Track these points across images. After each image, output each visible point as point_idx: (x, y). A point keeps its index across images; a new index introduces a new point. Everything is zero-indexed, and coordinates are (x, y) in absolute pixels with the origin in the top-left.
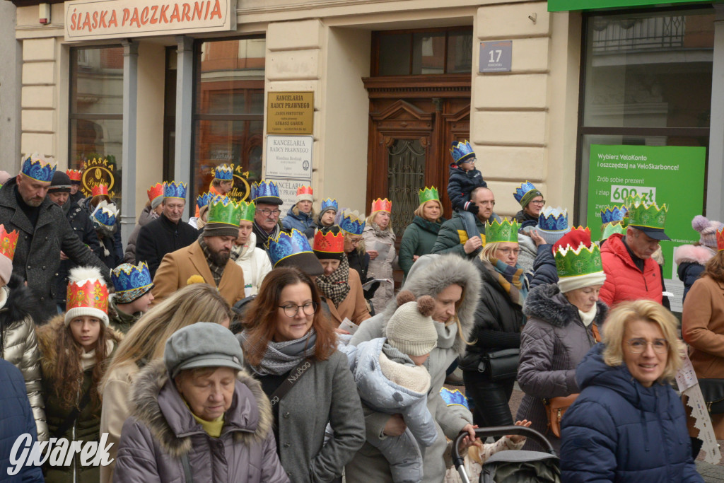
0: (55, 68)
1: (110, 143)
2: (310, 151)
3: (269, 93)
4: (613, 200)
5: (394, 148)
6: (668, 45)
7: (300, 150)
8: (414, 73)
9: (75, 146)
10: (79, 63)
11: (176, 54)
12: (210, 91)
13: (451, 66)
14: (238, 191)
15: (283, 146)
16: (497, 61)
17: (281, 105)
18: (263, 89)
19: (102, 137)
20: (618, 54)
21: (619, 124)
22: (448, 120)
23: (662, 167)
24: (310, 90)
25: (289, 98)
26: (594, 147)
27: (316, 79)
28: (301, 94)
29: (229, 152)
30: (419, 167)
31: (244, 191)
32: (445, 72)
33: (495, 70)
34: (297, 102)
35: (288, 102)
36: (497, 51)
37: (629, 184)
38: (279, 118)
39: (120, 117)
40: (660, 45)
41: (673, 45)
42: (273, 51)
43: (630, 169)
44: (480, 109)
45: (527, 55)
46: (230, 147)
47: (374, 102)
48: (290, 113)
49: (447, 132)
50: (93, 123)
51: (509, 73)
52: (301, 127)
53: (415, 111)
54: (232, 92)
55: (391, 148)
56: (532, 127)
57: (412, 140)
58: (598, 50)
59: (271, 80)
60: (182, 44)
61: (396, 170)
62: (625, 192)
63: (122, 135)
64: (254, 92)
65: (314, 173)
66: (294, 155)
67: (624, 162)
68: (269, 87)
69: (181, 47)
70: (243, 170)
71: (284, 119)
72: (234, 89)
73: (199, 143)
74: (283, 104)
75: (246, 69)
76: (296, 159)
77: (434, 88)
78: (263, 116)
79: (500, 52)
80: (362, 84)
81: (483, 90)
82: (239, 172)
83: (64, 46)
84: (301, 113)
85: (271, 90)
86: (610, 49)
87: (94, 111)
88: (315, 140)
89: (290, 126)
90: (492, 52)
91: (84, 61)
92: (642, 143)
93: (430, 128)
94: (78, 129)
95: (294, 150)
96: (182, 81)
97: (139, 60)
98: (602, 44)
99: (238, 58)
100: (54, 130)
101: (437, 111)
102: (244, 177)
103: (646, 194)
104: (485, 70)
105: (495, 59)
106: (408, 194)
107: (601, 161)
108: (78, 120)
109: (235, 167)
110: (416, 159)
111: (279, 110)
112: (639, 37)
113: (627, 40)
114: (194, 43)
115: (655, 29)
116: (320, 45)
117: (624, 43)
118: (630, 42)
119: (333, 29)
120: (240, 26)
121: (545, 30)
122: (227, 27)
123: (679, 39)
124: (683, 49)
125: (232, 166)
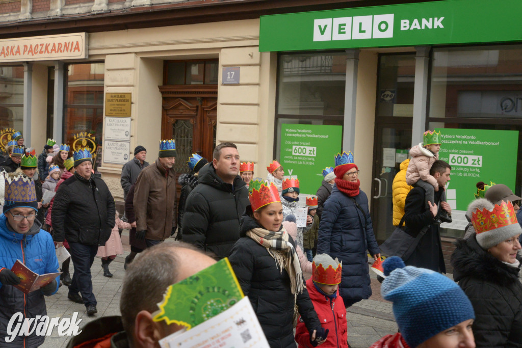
2: (129, 125)
3: (106, 93)
4: (293, 154)
5: (176, 124)
6: (324, 71)
7: (123, 125)
8: (187, 83)
11: (54, 71)
12: (74, 92)
13: (207, 81)
14: (89, 147)
15: (115, 123)
16: (232, 78)
17: (113, 100)
18: (103, 92)
20: (296, 75)
21: (297, 113)
22: (205, 110)
23: (319, 136)
24: (129, 92)
25: (117, 96)
26: (283, 125)
27: (133, 86)
28: (124, 94)
29: (84, 126)
30: (190, 135)
31: (92, 148)
32: (204, 83)
33: (228, 83)
34: (120, 98)
35: (117, 98)
36: (232, 73)
37: (302, 145)
38: (112, 107)
39: (22, 106)
40: (319, 71)
41: (326, 71)
42: (109, 70)
43: (303, 137)
44: (222, 104)
45: (248, 75)
46: (85, 123)
47: (164, 99)
48: (118, 105)
49: (205, 116)
51: (238, 84)
52: (125, 112)
53: (187, 104)
54: (86, 93)
55: (174, 125)
56: (250, 114)
57: (184, 120)
58: (287, 73)
59: (108, 86)
60: (58, 65)
61: (177, 137)
62: (300, 149)
63: (23, 115)
64: (98, 92)
65: (132, 137)
66: (120, 128)
67: (299, 133)
68: (107, 90)
69: (57, 67)
70: (92, 136)
71: (115, 108)
72: (87, 91)
73: (68, 120)
75: (95, 80)
76: (121, 130)
77: (198, 92)
78: (103, 106)
79: (233, 73)
80: (158, 89)
81: (224, 94)
82: (90, 137)
84: (124, 105)
85: (107, 92)
86: (293, 72)
88: (132, 120)
89: (118, 112)
90: (229, 73)
92: (310, 123)
93: (196, 114)
95: (121, 125)
97: (33, 74)
98: (289, 70)
99: (90, 74)
101: (199, 104)
102: (93, 140)
103: (311, 151)
104: (225, 83)
105: (231, 76)
106: (184, 150)
107: (287, 132)
109: (87, 134)
110: (188, 131)
111: (112, 103)
112: (308, 66)
113: (302, 68)
114: (64, 65)
115: (317, 63)
116: (135, 68)
117: (300, 69)
118: (304, 69)
119: (142, 58)
120: (90, 56)
121: (257, 61)
122: (83, 57)
123: (330, 68)
124: (331, 74)
125: (86, 133)
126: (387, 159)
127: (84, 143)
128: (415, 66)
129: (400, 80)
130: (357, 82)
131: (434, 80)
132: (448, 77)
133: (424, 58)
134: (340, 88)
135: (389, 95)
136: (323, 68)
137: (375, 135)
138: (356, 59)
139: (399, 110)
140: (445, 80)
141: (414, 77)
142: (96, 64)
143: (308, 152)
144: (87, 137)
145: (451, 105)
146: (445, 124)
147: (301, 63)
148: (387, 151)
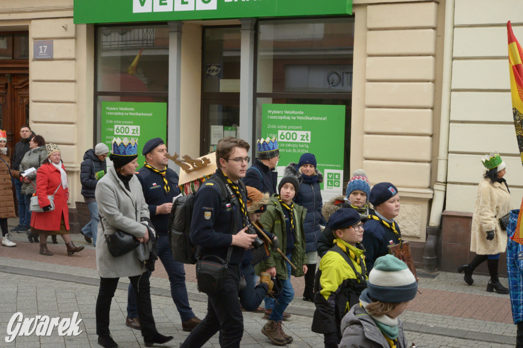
4: (115, 133)
6: (146, 45)
13: (16, 55)
16: (45, 52)
20: (116, 50)
21: (118, 89)
22: (15, 87)
23: (143, 114)
26: (102, 102)
32: (13, 58)
33: (43, 57)
36: (44, 46)
37: (125, 124)
40: (141, 45)
41: (148, 45)
43: (125, 116)
44: (35, 81)
49: (16, 94)
51: (52, 59)
56: (66, 92)
58: (105, 47)
62: (122, 129)
67: (121, 111)
77: (6, 68)
79: (46, 47)
81: (36, 70)
86: (113, 46)
90: (41, 47)
93: (5, 92)
98: (109, 44)
101: (9, 82)
103: (134, 130)
104: (37, 57)
105: (43, 50)
107: (108, 111)
112: (129, 40)
113: (122, 41)
115: (138, 36)
117: (120, 43)
118: (124, 43)
121: (73, 35)
123: (152, 42)
124: (154, 47)
126: (215, 137)
128: (240, 40)
129: (226, 54)
130: (180, 57)
131: (260, 54)
132: (274, 51)
133: (249, 31)
134: (163, 63)
135: (215, 70)
136: (145, 42)
137: (201, 112)
138: (179, 32)
139: (225, 86)
140: (272, 54)
141: (239, 50)
143: (131, 131)
145: (279, 79)
146: (273, 100)
147: (121, 36)
148: (214, 128)
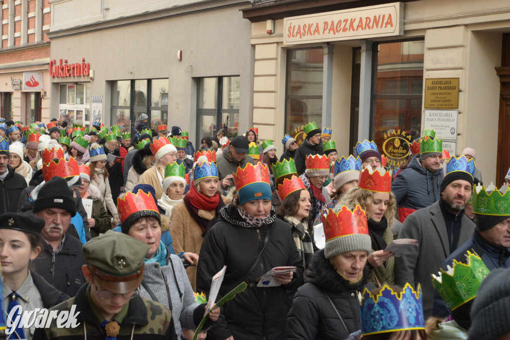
0: (277, 64)
1: (313, 115)
2: (456, 120)
3: (426, 79)
7: (448, 120)
9: (289, 117)
10: (293, 60)
11: (360, 53)
14: (403, 149)
15: (434, 117)
17: (435, 88)
18: (422, 77)
19: (307, 111)
24: (457, 77)
25: (441, 83)
27: (461, 69)
28: (449, 80)
29: (397, 121)
31: (407, 150)
34: (447, 85)
35: (440, 85)
38: (433, 97)
39: (321, 97)
42: (430, 49)
46: (397, 118)
47: (503, 85)
48: (441, 94)
50: (301, 102)
52: (447, 103)
54: (399, 79)
59: (428, 70)
60: (365, 45)
63: (321, 109)
64: (416, 78)
65: (459, 136)
66: (444, 123)
68: (427, 75)
69: (364, 48)
70: (407, 135)
71: (437, 98)
72: (401, 77)
74: (436, 87)
76: (445, 126)
78: (422, 95)
80: (495, 72)
82: (404, 135)
83: (282, 48)
84: (450, 94)
85: (427, 77)
87: (302, 93)
88: (459, 113)
89: (441, 103)
91: (296, 59)
94: (291, 105)
95: (444, 120)
96: (364, 72)
97: (334, 57)
99: (402, 55)
100: (275, 107)
108: (291, 99)
109: (401, 132)
111: (433, 91)
114: (373, 44)
116: (464, 45)
119: (473, 32)
120: (406, 32)
122: (397, 33)
125: (399, 131)
127: (397, 143)
142: (411, 42)
144: (400, 135)
